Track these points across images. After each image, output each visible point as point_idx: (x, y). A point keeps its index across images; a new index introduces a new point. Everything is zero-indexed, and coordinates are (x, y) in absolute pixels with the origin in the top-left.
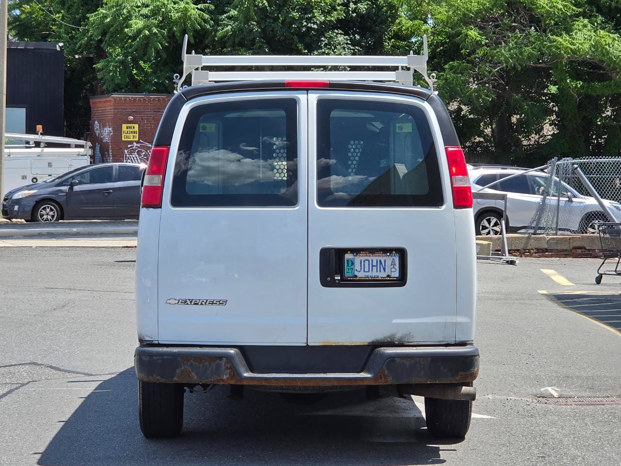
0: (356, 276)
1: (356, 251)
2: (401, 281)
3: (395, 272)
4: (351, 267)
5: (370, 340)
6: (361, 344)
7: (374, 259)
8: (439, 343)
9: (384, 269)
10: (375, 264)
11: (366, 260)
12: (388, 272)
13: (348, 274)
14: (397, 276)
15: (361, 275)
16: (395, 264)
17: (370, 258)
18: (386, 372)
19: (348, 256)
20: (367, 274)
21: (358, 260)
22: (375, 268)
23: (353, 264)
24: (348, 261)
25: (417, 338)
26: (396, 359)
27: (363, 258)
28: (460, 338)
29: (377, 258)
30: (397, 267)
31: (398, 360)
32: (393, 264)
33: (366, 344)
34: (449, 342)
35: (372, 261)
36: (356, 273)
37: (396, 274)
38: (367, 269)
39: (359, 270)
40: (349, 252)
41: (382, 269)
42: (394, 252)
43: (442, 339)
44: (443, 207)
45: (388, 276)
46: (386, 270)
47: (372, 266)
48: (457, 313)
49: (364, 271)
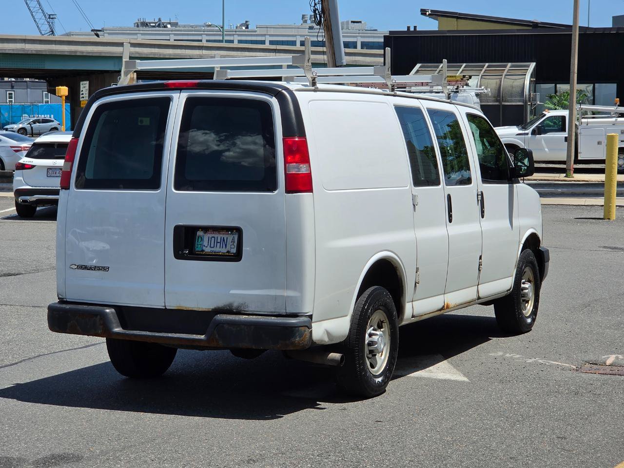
0: (203, 251)
1: (206, 229)
2: (237, 257)
3: (234, 248)
4: (200, 243)
5: (213, 308)
6: (206, 310)
7: (219, 236)
8: (271, 314)
9: (226, 245)
10: (219, 241)
11: (213, 237)
12: (228, 248)
13: (198, 248)
14: (235, 252)
15: (208, 250)
16: (234, 242)
17: (216, 236)
18: (217, 336)
19: (200, 233)
20: (212, 249)
21: (206, 237)
22: (219, 244)
23: (202, 240)
24: (198, 237)
25: (252, 308)
26: (225, 325)
27: (211, 236)
28: (290, 310)
29: (221, 235)
30: (236, 244)
31: (226, 326)
32: (233, 241)
33: (210, 310)
34: (281, 313)
35: (217, 238)
36: (204, 248)
37: (234, 251)
38: (212, 246)
39: (206, 246)
40: (200, 230)
41: (224, 246)
42: (235, 231)
43: (273, 310)
44: (276, 192)
45: (228, 252)
46: (227, 247)
47: (217, 242)
48: (287, 288)
49: (210, 247)
